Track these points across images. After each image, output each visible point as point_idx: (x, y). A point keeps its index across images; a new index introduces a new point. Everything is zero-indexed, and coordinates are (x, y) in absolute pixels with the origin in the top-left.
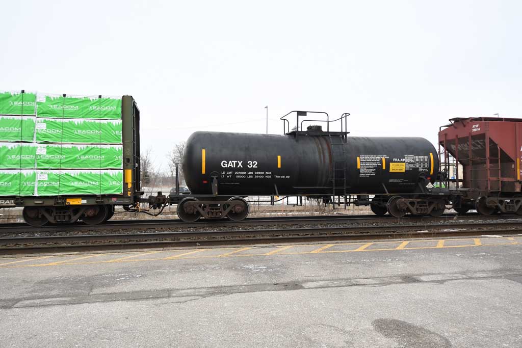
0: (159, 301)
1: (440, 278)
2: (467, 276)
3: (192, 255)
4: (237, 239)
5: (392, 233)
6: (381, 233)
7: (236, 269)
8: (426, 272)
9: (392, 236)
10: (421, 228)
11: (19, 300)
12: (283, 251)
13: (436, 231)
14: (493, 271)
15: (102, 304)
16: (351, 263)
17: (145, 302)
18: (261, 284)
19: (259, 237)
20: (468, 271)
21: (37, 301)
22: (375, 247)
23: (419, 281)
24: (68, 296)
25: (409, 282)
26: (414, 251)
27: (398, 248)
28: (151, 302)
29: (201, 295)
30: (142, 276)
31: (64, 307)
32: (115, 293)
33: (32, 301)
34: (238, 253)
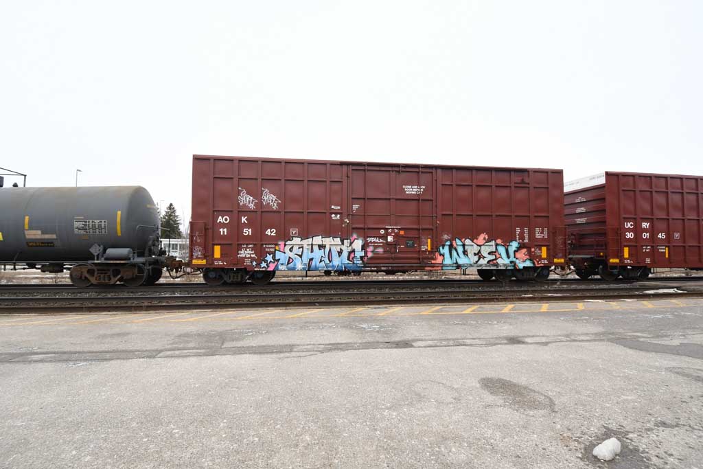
0: (282, 355)
1: (544, 340)
2: (570, 338)
3: (311, 314)
4: (352, 300)
5: (497, 297)
6: (487, 297)
7: (351, 328)
8: (531, 334)
9: (498, 300)
10: (526, 292)
11: (161, 351)
12: (394, 312)
13: (540, 295)
14: (596, 334)
15: (232, 357)
16: (458, 324)
17: (269, 355)
18: (373, 342)
19: (372, 298)
20: (571, 334)
21: (177, 352)
22: (480, 309)
23: (523, 343)
24: (204, 349)
25: (514, 343)
26: (519, 314)
27: (503, 312)
28: (274, 356)
29: (319, 351)
30: (267, 332)
31: (199, 358)
32: (243, 347)
33: (173, 352)
34: (353, 313)
